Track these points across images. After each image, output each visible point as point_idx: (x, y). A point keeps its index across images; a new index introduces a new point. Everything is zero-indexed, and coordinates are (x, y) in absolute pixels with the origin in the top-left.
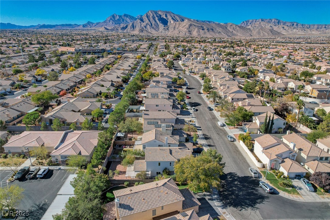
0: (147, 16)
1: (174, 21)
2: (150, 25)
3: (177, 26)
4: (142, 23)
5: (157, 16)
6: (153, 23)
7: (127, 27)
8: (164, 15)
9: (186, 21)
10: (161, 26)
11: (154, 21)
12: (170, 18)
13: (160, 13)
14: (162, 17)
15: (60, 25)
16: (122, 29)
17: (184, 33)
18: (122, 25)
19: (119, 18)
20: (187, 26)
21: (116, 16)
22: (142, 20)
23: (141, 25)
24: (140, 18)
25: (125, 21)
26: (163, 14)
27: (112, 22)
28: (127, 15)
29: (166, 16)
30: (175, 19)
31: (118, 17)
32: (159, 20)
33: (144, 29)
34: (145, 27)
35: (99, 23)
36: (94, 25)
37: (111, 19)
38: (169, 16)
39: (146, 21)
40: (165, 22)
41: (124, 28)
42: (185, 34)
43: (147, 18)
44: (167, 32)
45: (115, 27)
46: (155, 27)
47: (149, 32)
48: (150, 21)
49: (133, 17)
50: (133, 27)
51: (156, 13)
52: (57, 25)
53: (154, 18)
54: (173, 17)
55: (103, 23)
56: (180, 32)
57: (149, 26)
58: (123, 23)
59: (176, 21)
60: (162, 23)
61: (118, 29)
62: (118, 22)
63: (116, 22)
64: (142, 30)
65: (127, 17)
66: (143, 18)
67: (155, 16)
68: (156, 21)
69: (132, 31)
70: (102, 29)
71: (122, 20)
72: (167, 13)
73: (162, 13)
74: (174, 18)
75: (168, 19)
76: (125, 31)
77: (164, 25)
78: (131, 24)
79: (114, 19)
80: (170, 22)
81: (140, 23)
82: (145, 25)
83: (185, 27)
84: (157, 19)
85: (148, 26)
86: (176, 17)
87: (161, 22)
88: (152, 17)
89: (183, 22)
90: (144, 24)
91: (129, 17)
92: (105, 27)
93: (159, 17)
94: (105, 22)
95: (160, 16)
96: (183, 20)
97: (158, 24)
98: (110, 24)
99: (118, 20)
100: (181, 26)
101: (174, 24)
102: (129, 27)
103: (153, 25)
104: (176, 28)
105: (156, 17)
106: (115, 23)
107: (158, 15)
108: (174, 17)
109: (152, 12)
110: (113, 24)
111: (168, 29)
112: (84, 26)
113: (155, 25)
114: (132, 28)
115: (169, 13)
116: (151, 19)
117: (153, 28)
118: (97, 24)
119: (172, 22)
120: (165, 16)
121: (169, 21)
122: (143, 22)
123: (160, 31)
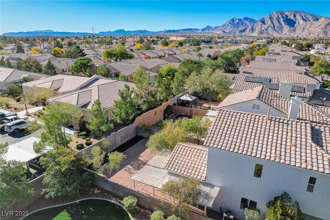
0: (271, 18)
1: (304, 21)
2: (272, 28)
3: (307, 27)
4: (263, 25)
5: (282, 17)
6: (277, 24)
7: (245, 30)
8: (292, 15)
9: (322, 19)
10: (286, 28)
11: (277, 22)
12: (299, 19)
13: (287, 13)
14: (288, 18)
15: (182, 30)
16: (239, 32)
17: (317, 34)
18: (240, 28)
19: (239, 21)
20: (323, 26)
21: (236, 19)
22: (263, 22)
23: (261, 28)
24: (262, 20)
25: (244, 24)
26: (291, 14)
27: (231, 26)
28: (248, 18)
29: (295, 16)
30: (306, 19)
31: (237, 21)
32: (284, 21)
33: (265, 31)
34: (266, 29)
35: (218, 27)
36: (212, 29)
37: (230, 23)
38: (298, 17)
39: (268, 22)
40: (291, 23)
41: (242, 31)
42: (318, 36)
43: (270, 20)
44: (292, 34)
45: (233, 30)
46: (278, 30)
47: (270, 35)
48: (273, 23)
49: (253, 20)
50: (252, 30)
51: (282, 13)
52: (180, 30)
53: (278, 19)
54: (304, 17)
55: (221, 26)
56: (311, 34)
57: (270, 28)
58: (241, 26)
59: (308, 21)
60: (288, 24)
61: (235, 33)
62: (237, 26)
63: (234, 26)
64: (262, 32)
65: (247, 20)
66: (265, 20)
67: (280, 16)
68: (280, 23)
69: (251, 33)
70: (220, 32)
71: (241, 23)
72: (296, 12)
73: (290, 13)
74: (305, 18)
75: (296, 20)
76: (243, 34)
77: (290, 26)
78: (250, 27)
79: (233, 22)
80: (299, 23)
81: (261, 25)
82: (266, 28)
83: (319, 27)
84: (282, 20)
85: (270, 29)
86: (307, 17)
87: (286, 23)
88: (276, 18)
89: (317, 22)
90: (266, 26)
91: (249, 20)
92: (222, 30)
93: (285, 18)
94: (223, 26)
95: (287, 16)
96: (317, 20)
97: (283, 26)
98: (228, 27)
99: (237, 23)
100: (313, 26)
101: (304, 25)
102: (248, 30)
103: (276, 27)
104: (306, 29)
105: (281, 18)
106: (234, 27)
107: (284, 16)
108: (306, 16)
109: (277, 13)
110: (231, 27)
111: (294, 31)
112: (203, 30)
113: (278, 27)
114: (251, 31)
115: (299, 12)
116: (275, 20)
117: (275, 30)
118: (216, 28)
119: (301, 22)
120: (293, 17)
121: (297, 22)
122: (265, 24)
123: (284, 32)
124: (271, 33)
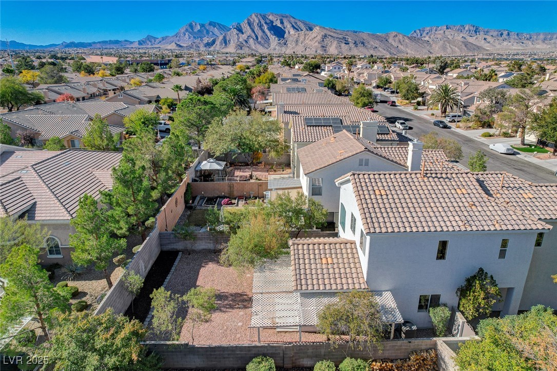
0: (250, 24)
1: (295, 30)
2: (253, 39)
3: (302, 38)
4: (240, 35)
5: (266, 23)
6: (260, 34)
7: (214, 42)
8: (279, 21)
9: (316, 29)
10: (274, 40)
11: (260, 31)
12: (288, 26)
13: (271, 17)
14: (274, 24)
15: (99, 42)
16: (205, 46)
17: (314, 50)
18: (206, 40)
19: (201, 28)
20: (319, 38)
21: (196, 25)
22: (240, 30)
23: (238, 39)
24: (237, 26)
25: (211, 33)
26: (276, 19)
27: (189, 35)
28: (215, 23)
29: (282, 23)
30: (297, 27)
31: (199, 27)
32: (270, 29)
33: (244, 43)
34: (246, 42)
35: (167, 37)
36: (157, 41)
37: (187, 30)
38: (286, 23)
39: (248, 31)
40: (279, 33)
41: (209, 45)
42: (316, 52)
43: (248, 27)
44: (284, 49)
45: (194, 43)
46: (262, 42)
47: (253, 50)
48: (253, 31)
49: (224, 26)
50: (225, 42)
51: (264, 17)
52: (94, 43)
53: (261, 26)
54: (294, 24)
55: (173, 37)
56: (307, 49)
57: (252, 39)
58: (207, 36)
59: (300, 30)
60: (275, 34)
61: (198, 47)
62: (199, 35)
63: (195, 35)
64: (240, 47)
65: (214, 26)
66: (242, 26)
67: (263, 22)
68: (264, 32)
69: (223, 48)
70: (172, 46)
71: (205, 31)
72: (283, 17)
73: (275, 17)
74: (295, 26)
75: (284, 28)
76: (212, 49)
77: (278, 37)
78: (221, 37)
79: (192, 29)
80: (289, 33)
81: (237, 34)
82: (245, 39)
83: (315, 39)
84: (265, 28)
85: (251, 41)
86: (298, 24)
87: (272, 32)
88: (258, 25)
89: (311, 32)
90: (244, 36)
91: (217, 26)
92: (176, 43)
93: (270, 25)
94: (176, 36)
95: (272, 22)
96: (311, 29)
97: (269, 36)
98: (185, 38)
99: (199, 31)
100: (308, 38)
101: (297, 36)
102: (218, 42)
103: (259, 38)
104: (300, 42)
105: (264, 25)
106: (194, 37)
107: (268, 22)
108: (296, 23)
109: (257, 17)
110: (190, 38)
111: (285, 44)
112: (140, 43)
113: (262, 37)
114: (224, 44)
115: (287, 17)
116: (256, 28)
117: (259, 43)
118: (163, 39)
119: (292, 32)
120: (279, 23)
121: (287, 31)
122: (243, 33)
123: (272, 46)
124: (254, 48)
